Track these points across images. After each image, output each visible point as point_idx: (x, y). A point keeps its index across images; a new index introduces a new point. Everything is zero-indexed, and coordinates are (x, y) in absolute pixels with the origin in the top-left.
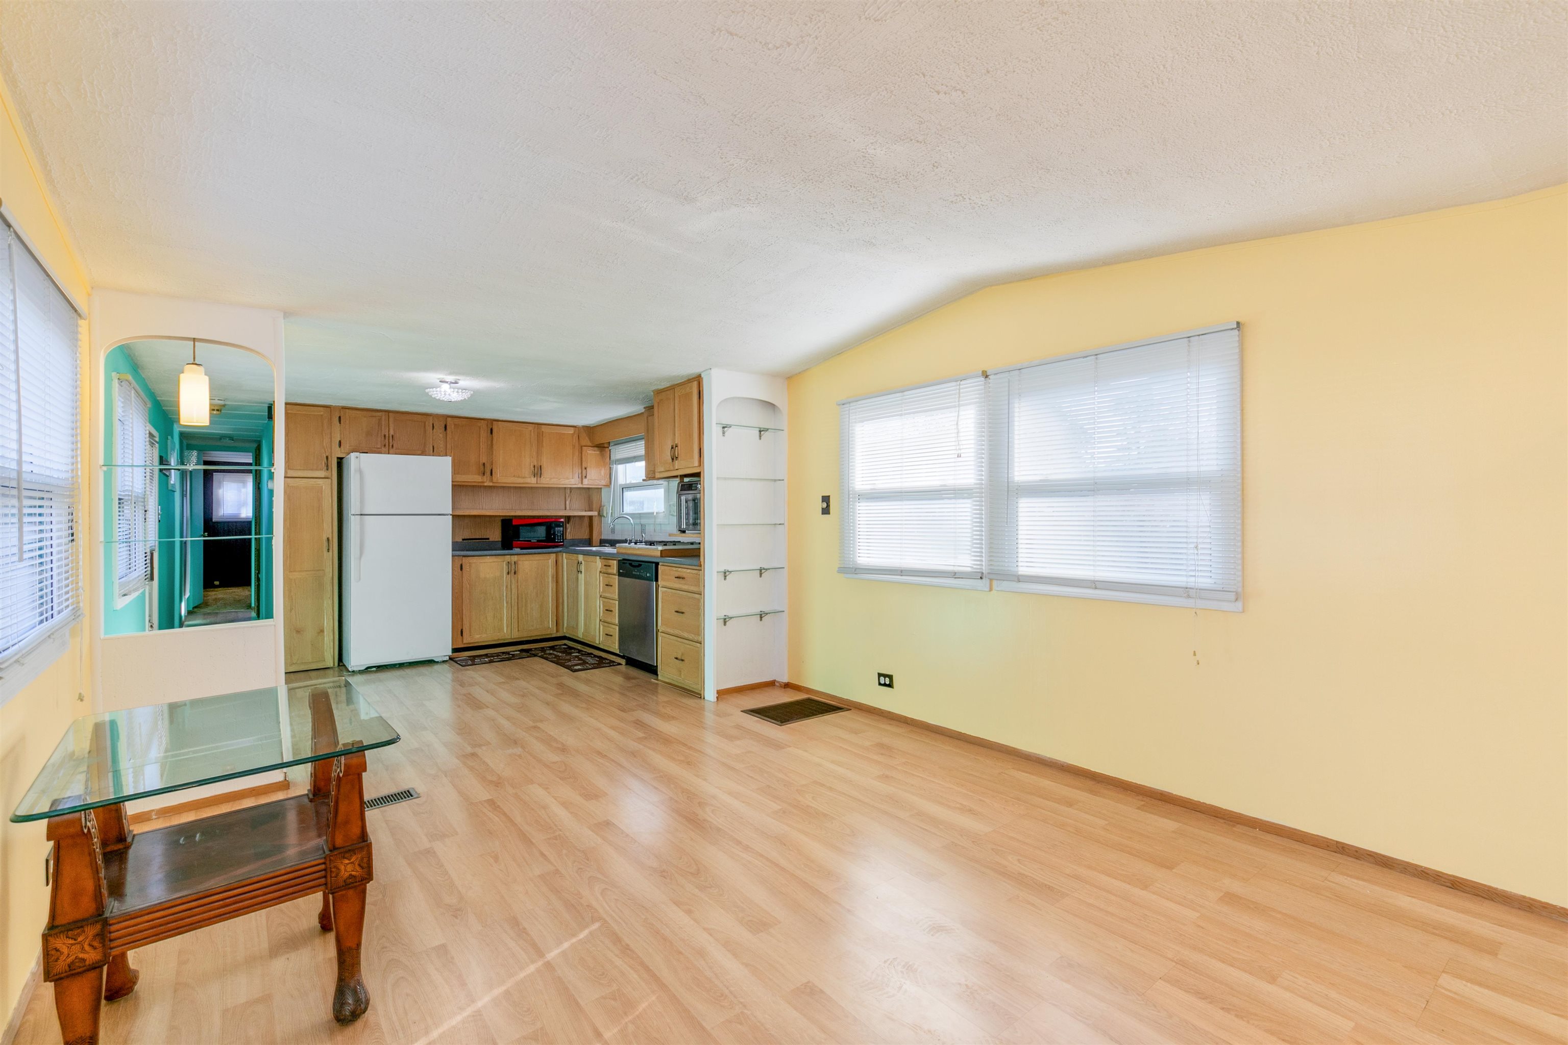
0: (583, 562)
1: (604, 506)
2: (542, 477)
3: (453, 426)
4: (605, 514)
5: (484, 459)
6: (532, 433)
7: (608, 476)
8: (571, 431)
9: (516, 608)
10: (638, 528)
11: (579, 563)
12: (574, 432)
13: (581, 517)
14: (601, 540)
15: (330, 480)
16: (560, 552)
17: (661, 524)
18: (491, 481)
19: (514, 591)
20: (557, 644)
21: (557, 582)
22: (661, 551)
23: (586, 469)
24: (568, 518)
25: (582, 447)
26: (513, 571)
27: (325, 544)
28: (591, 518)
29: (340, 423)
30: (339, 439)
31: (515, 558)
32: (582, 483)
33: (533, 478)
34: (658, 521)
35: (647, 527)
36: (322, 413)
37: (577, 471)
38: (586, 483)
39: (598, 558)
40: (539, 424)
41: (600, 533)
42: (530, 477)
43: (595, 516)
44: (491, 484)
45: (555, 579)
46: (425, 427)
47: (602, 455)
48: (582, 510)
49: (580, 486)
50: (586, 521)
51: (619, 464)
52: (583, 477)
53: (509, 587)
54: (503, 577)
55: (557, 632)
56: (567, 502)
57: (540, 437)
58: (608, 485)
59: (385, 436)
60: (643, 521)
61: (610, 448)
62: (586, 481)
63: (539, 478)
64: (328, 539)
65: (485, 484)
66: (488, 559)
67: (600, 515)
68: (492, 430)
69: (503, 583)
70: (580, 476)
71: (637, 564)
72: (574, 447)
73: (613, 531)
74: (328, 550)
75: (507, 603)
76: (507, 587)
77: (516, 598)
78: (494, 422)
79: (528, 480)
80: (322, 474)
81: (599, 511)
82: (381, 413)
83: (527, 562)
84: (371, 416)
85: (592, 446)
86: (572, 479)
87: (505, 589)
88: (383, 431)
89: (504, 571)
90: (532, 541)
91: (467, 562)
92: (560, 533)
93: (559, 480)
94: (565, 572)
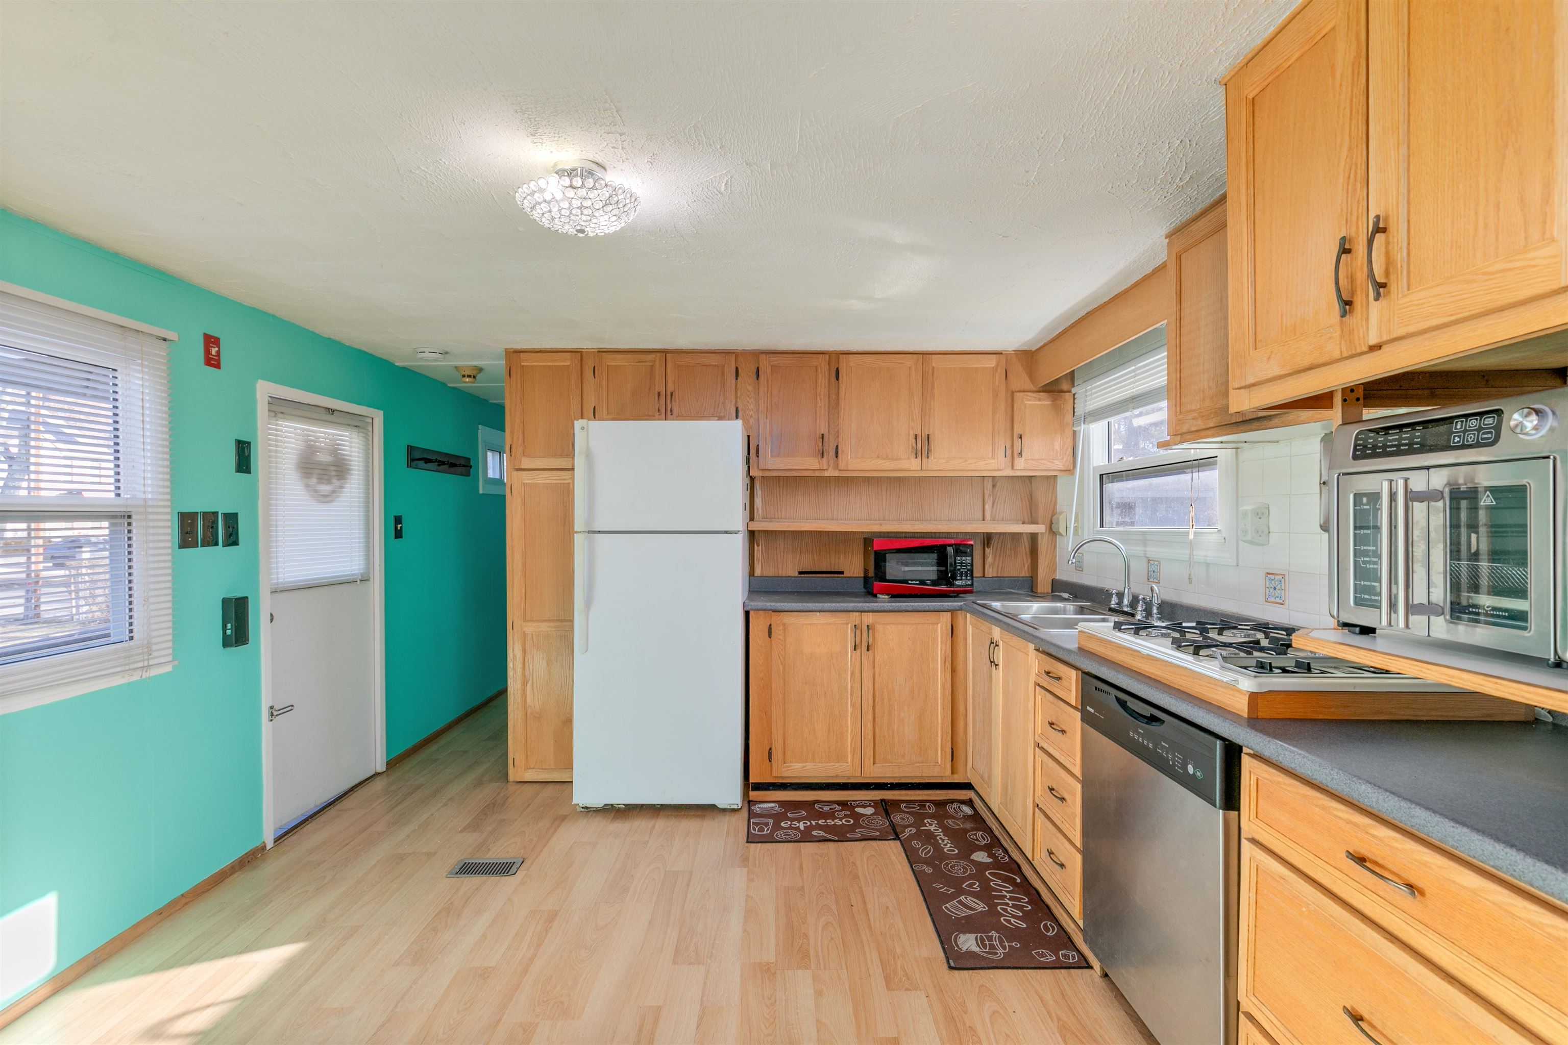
0: (1001, 643)
1: (1061, 513)
2: (931, 458)
3: (770, 370)
4: (1062, 530)
5: (823, 429)
6: (913, 374)
7: (1070, 451)
8: (991, 362)
9: (870, 718)
10: (1139, 568)
11: (993, 644)
12: (997, 365)
13: (1015, 537)
14: (1054, 581)
16: (960, 609)
17: (1208, 565)
18: (836, 467)
19: (868, 684)
20: (952, 797)
21: (953, 671)
22: (1253, 697)
23: (1021, 438)
24: (987, 539)
25: (1013, 393)
26: (864, 645)
28: (1034, 537)
29: (594, 377)
30: (593, 404)
31: (869, 618)
32: (1013, 468)
33: (913, 460)
34: (1200, 554)
35: (1164, 568)
36: (568, 364)
37: (1002, 441)
38: (1022, 467)
39: (1031, 646)
40: (926, 354)
41: (1053, 567)
42: (909, 458)
43: (1042, 533)
44: (836, 474)
45: (949, 665)
46: (723, 374)
47: (1057, 409)
48: (1016, 521)
49: (1009, 473)
50: (1025, 544)
51: (1092, 422)
52: (1014, 454)
53: (857, 674)
54: (847, 655)
55: (953, 773)
56: (987, 507)
57: (927, 380)
58: (1070, 471)
59: (659, 394)
60: (1154, 551)
61: (1074, 390)
62: (1020, 463)
63: (924, 460)
65: (826, 474)
66: (818, 619)
67: (1053, 532)
68: (837, 371)
69: (846, 665)
70: (1009, 453)
71: (1148, 711)
72: (996, 394)
73: (1079, 567)
75: (853, 706)
76: (853, 674)
77: (871, 698)
78: (841, 356)
79: (904, 464)
81: (1051, 523)
82: (653, 356)
83: (893, 627)
84: (639, 362)
85: (1035, 389)
86: (994, 459)
87: (849, 678)
88: (657, 387)
89: (847, 642)
90: (910, 582)
91: (778, 622)
92: (969, 567)
93: (966, 461)
94: (970, 653)
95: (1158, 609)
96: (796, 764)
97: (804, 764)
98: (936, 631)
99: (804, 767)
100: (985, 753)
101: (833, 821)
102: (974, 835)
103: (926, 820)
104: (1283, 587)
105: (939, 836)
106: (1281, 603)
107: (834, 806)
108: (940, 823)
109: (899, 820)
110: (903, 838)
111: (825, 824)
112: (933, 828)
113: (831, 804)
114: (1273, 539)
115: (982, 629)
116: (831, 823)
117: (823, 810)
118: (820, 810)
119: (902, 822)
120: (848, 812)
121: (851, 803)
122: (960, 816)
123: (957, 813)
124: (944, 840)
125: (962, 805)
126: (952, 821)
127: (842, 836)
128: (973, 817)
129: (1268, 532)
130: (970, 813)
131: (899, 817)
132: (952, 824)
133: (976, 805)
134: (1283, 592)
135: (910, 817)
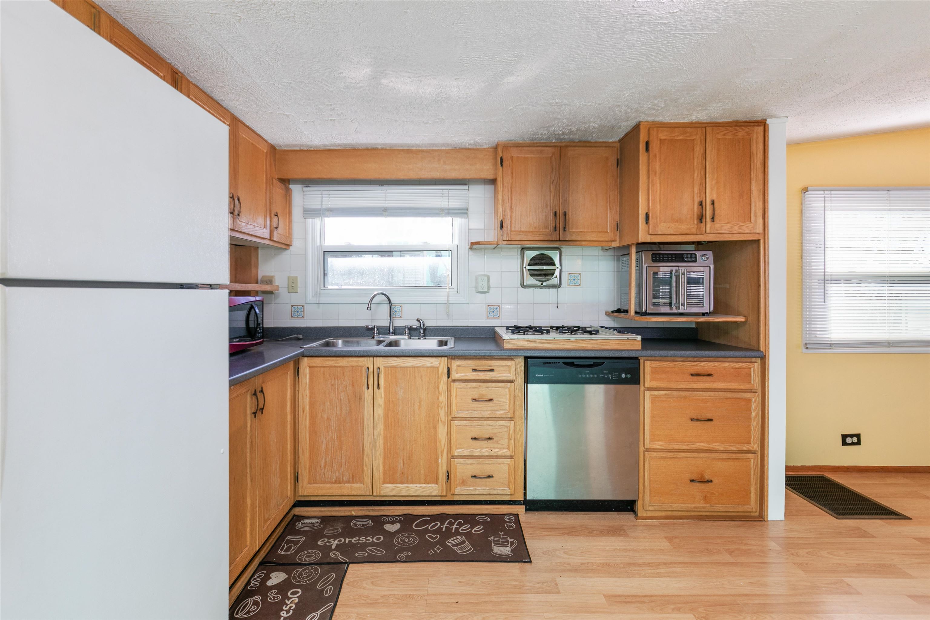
2: (239, 219)
7: (290, 232)
8: (265, 148)
9: (261, 482)
12: (267, 151)
19: (260, 448)
21: (295, 410)
23: (277, 215)
25: (272, 178)
26: (260, 408)
31: (260, 381)
32: (271, 238)
37: (268, 216)
47: (286, 199)
52: (272, 228)
53: (255, 442)
57: (236, 144)
58: (289, 246)
60: (397, 300)
63: (235, 220)
69: (247, 437)
70: (269, 226)
72: (266, 175)
76: (252, 443)
77: (261, 461)
83: (270, 384)
86: (266, 229)
93: (255, 227)
94: (305, 391)
95: (423, 330)
98: (287, 379)
100: (344, 460)
101: (287, 605)
102: (356, 525)
103: (319, 543)
104: (498, 311)
105: (350, 541)
106: (497, 318)
107: (251, 600)
108: (329, 537)
109: (311, 560)
110: (348, 561)
111: (291, 611)
112: (336, 542)
113: (244, 603)
114: (491, 290)
115: (339, 365)
116: (292, 607)
117: (254, 611)
118: (252, 614)
119: (315, 557)
120: (273, 591)
121: (251, 587)
122: (320, 526)
123: (313, 526)
124: (359, 540)
125: (302, 521)
126: (328, 531)
127: (326, 600)
128: (325, 520)
129: (489, 287)
130: (317, 520)
131: (303, 557)
132: (332, 532)
133: (306, 514)
134: (498, 313)
135: (309, 551)
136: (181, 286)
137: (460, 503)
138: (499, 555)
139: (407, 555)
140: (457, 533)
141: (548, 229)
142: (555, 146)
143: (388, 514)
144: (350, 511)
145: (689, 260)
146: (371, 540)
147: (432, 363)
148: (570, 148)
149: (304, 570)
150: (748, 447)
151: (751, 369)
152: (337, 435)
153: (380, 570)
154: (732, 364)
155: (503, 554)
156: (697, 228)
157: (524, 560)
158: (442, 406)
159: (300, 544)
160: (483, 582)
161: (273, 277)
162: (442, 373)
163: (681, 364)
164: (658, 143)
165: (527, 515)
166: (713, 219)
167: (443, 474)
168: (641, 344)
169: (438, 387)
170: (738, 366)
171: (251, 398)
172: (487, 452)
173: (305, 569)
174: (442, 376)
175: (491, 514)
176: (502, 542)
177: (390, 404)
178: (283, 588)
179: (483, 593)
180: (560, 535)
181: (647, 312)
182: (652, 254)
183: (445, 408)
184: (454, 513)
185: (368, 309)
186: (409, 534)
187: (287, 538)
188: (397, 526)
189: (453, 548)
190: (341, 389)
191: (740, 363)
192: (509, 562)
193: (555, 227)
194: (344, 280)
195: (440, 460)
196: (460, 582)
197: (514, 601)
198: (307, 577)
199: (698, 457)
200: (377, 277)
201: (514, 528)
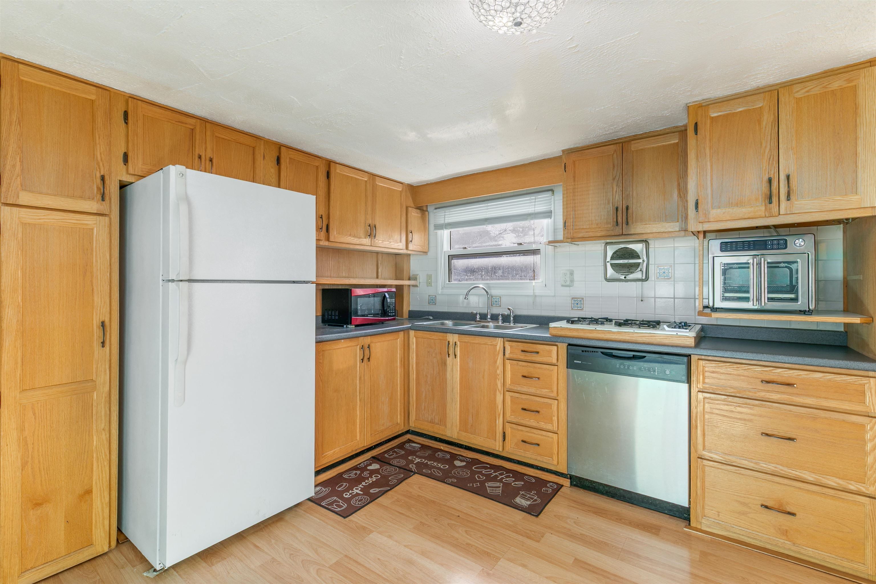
0: (459, 343)
2: (376, 239)
3: (288, 160)
5: (323, 211)
6: (367, 184)
7: (427, 242)
8: (400, 188)
9: (369, 405)
12: (402, 190)
14: (410, 311)
15: (107, 219)
16: (409, 329)
18: (328, 239)
19: (367, 383)
20: (402, 441)
21: (404, 366)
23: (411, 232)
25: (407, 207)
26: (365, 358)
27: (97, 332)
29: (126, 123)
30: (123, 150)
31: (367, 340)
33: (368, 239)
36: (93, 97)
37: (404, 234)
39: (502, 340)
40: (373, 175)
41: (409, 304)
42: (366, 238)
44: (329, 244)
45: (403, 363)
47: (423, 220)
49: (407, 251)
51: (441, 230)
52: (408, 241)
53: (363, 377)
54: (356, 366)
56: (379, 270)
57: (374, 191)
58: (428, 252)
59: (200, 157)
60: (495, 292)
62: (411, 246)
63: (373, 241)
64: (103, 324)
66: (342, 344)
68: (329, 173)
69: (356, 373)
70: (406, 240)
74: (103, 344)
75: (360, 400)
76: (360, 379)
77: (369, 392)
78: (330, 162)
79: (364, 242)
80: (93, 206)
82: (193, 119)
84: (179, 122)
85: (414, 207)
86: (401, 243)
87: (358, 382)
88: (197, 150)
89: (357, 357)
90: (369, 316)
91: (320, 350)
92: (394, 305)
93: (390, 243)
94: (413, 354)
95: (513, 318)
96: (330, 452)
97: (334, 450)
98: (397, 343)
99: (334, 452)
100: (435, 407)
101: (369, 480)
102: (438, 455)
103: (409, 458)
104: (582, 303)
105: (427, 462)
106: (581, 310)
107: (355, 472)
108: (417, 457)
109: (398, 464)
110: (416, 471)
111: (368, 484)
112: (419, 460)
113: (351, 472)
114: (576, 284)
115: (432, 338)
116: (370, 482)
117: (352, 477)
118: (350, 478)
119: (401, 464)
120: (367, 472)
121: (360, 466)
122: (418, 449)
123: (414, 448)
124: (433, 463)
125: (410, 444)
126: (420, 453)
127: (388, 485)
128: (424, 447)
129: (572, 281)
130: (419, 446)
131: (395, 462)
132: (422, 454)
133: (415, 441)
134: (582, 305)
135: (401, 460)
136: (294, 282)
137: (516, 462)
138: (518, 504)
139: (453, 481)
140: (501, 481)
141: (611, 225)
142: (616, 143)
143: (464, 455)
144: (440, 445)
145: (775, 247)
146: (440, 466)
147: (492, 342)
148: (632, 142)
149: (389, 468)
150: (857, 486)
151: (865, 385)
152: (431, 389)
153: (429, 483)
154: (829, 376)
155: (521, 504)
156: (766, 209)
157: (532, 513)
158: (499, 377)
159: (399, 455)
160: (487, 514)
161: (417, 275)
162: (499, 351)
163: (746, 368)
164: (708, 122)
165: (570, 489)
166: (788, 198)
167: (500, 433)
168: (694, 341)
169: (496, 362)
170: (840, 379)
171: (360, 350)
172: (534, 423)
173: (391, 468)
174: (499, 354)
175: (539, 478)
176: (528, 497)
177: (464, 370)
178: (372, 472)
179: (481, 518)
180: (586, 511)
181: (715, 307)
182: (722, 243)
183: (501, 380)
184: (511, 469)
185: (465, 299)
186: (466, 470)
187: (395, 450)
188: (464, 464)
189: (487, 488)
190: (434, 355)
191: (843, 376)
192: (520, 510)
193: (617, 222)
194: (461, 276)
195: (497, 421)
196: (472, 507)
197: (497, 531)
198: (389, 472)
199: (773, 480)
200: (483, 273)
201: (549, 492)
